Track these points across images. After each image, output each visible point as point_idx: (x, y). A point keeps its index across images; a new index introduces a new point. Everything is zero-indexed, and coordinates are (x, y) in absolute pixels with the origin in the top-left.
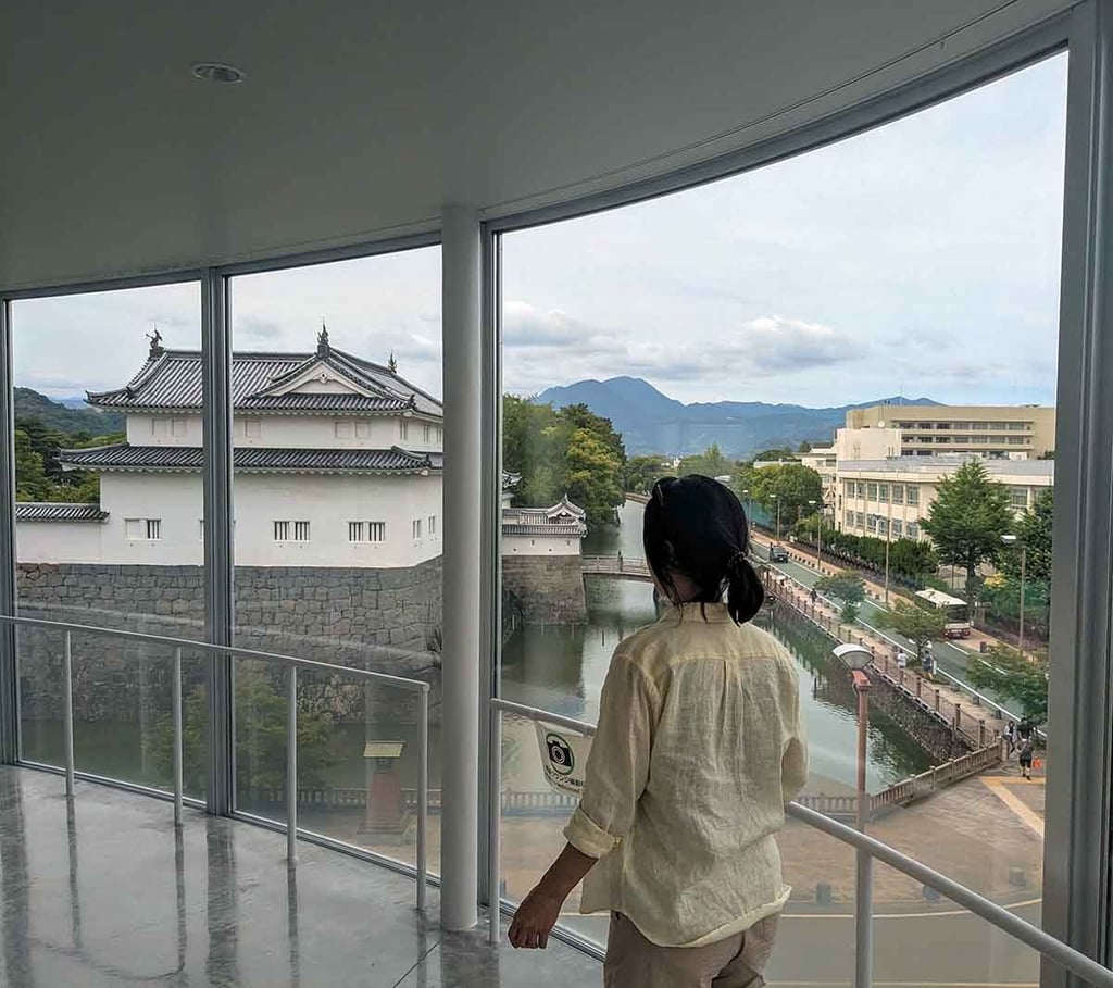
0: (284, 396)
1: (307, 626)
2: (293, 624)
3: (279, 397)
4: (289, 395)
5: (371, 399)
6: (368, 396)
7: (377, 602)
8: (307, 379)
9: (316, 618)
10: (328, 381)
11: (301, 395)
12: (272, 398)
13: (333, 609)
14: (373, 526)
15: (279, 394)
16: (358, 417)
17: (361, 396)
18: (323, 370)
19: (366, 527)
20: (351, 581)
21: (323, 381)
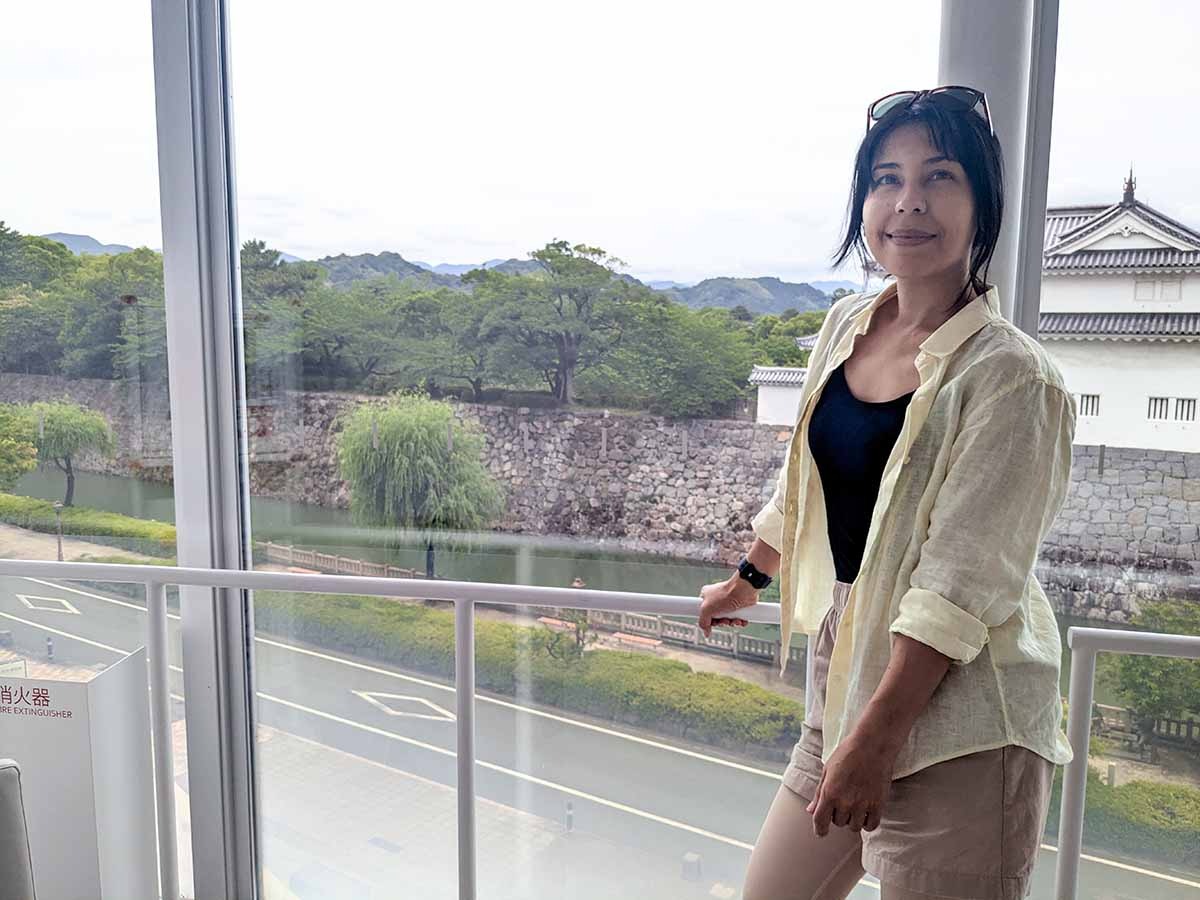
0: (1076, 254)
1: (1091, 511)
2: (1075, 507)
3: (1069, 256)
4: (1081, 253)
5: (1188, 253)
6: (1183, 249)
7: (1183, 492)
8: (1109, 231)
9: (1102, 504)
10: (1133, 234)
11: (1096, 253)
12: (1062, 256)
13: (1125, 496)
14: (1180, 403)
15: (1069, 252)
16: (1154, 274)
17: (1174, 250)
18: (1129, 221)
19: (1172, 403)
20: (1149, 465)
21: (1126, 234)
